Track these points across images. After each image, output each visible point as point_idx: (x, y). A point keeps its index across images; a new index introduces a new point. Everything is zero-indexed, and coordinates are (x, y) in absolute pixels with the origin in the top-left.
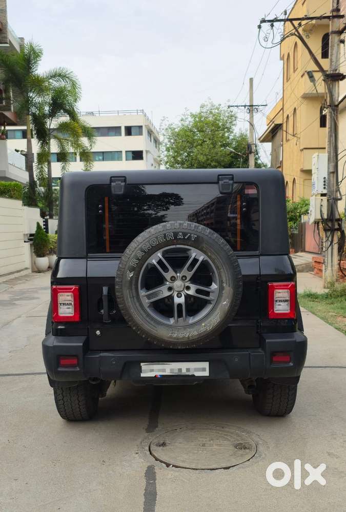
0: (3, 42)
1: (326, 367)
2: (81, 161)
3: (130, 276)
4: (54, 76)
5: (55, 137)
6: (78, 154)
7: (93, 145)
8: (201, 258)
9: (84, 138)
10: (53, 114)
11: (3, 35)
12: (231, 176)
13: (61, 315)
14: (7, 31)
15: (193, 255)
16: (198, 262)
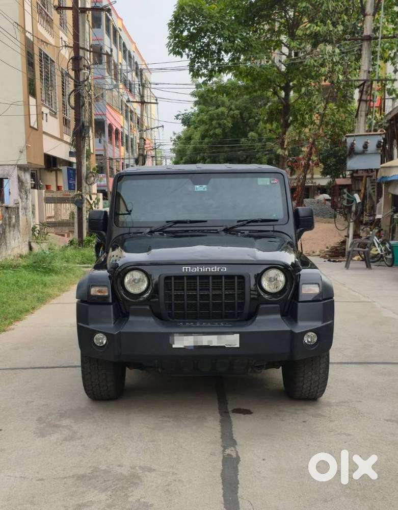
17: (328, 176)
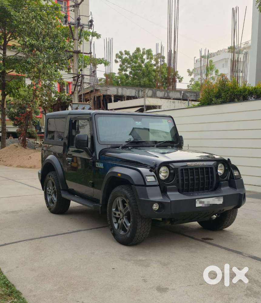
1: (41, 238)
17: (18, 127)
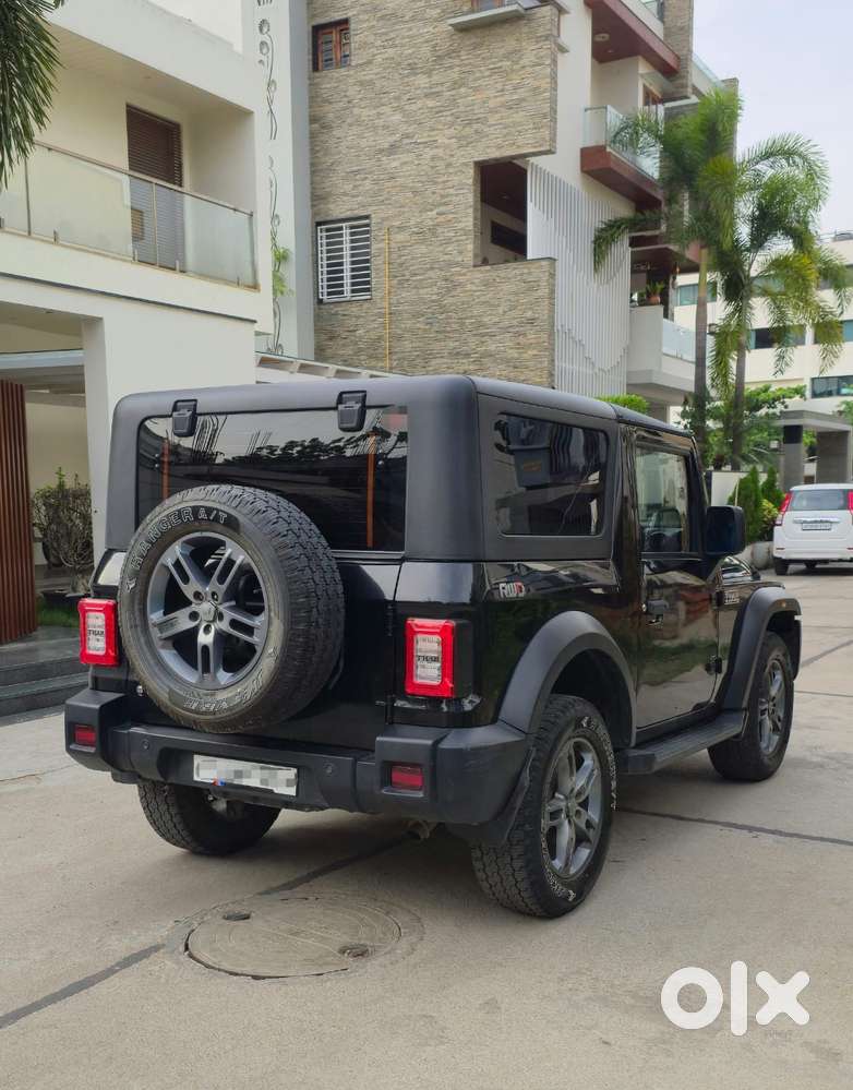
0: (676, 95)
2: (816, 342)
3: (131, 587)
4: (767, 154)
5: (765, 293)
6: (808, 328)
7: (845, 304)
8: (240, 559)
9: (826, 291)
10: (758, 241)
11: (680, 81)
12: (361, 395)
13: (91, 652)
14: (688, 72)
15: (228, 553)
16: (233, 565)
